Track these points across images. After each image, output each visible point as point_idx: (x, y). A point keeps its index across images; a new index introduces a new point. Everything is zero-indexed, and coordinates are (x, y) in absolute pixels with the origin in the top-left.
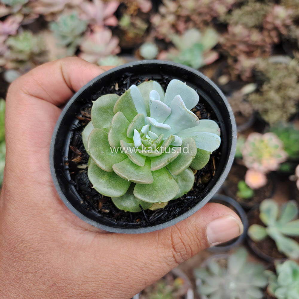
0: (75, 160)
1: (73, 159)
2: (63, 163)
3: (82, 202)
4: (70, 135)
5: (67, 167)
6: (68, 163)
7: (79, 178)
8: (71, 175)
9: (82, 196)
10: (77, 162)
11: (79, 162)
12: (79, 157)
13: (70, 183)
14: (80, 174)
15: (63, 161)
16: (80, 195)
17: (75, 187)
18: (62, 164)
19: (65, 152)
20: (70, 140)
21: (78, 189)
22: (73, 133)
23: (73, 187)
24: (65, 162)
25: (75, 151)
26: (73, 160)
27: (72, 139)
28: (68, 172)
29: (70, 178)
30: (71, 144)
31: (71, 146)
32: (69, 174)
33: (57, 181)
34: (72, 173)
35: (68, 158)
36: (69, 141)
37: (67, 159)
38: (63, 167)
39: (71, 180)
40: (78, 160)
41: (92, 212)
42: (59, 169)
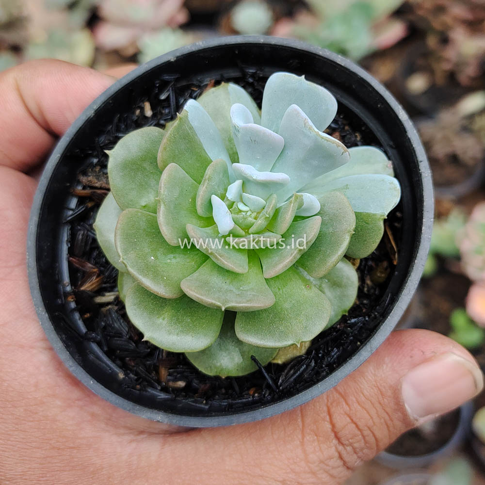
0: (88, 287)
1: (82, 285)
2: (63, 298)
3: (121, 376)
4: (65, 235)
5: (73, 305)
6: (73, 296)
7: (103, 324)
8: (85, 321)
9: (119, 362)
10: (91, 291)
11: (96, 289)
12: (95, 278)
13: (85, 338)
14: (105, 316)
15: (62, 293)
16: (114, 361)
17: (99, 344)
18: (59, 301)
19: (60, 273)
20: (67, 245)
21: (106, 349)
22: (69, 228)
23: (95, 347)
24: (66, 295)
25: (83, 266)
26: (82, 288)
27: (70, 242)
28: (77, 316)
29: (83, 329)
30: (71, 252)
31: (71, 258)
32: (79, 320)
33: (59, 339)
34: (86, 316)
35: (71, 286)
36: (65, 248)
37: (69, 289)
38: (64, 307)
39: (86, 333)
40: (94, 286)
41: (148, 394)
42: (57, 314)
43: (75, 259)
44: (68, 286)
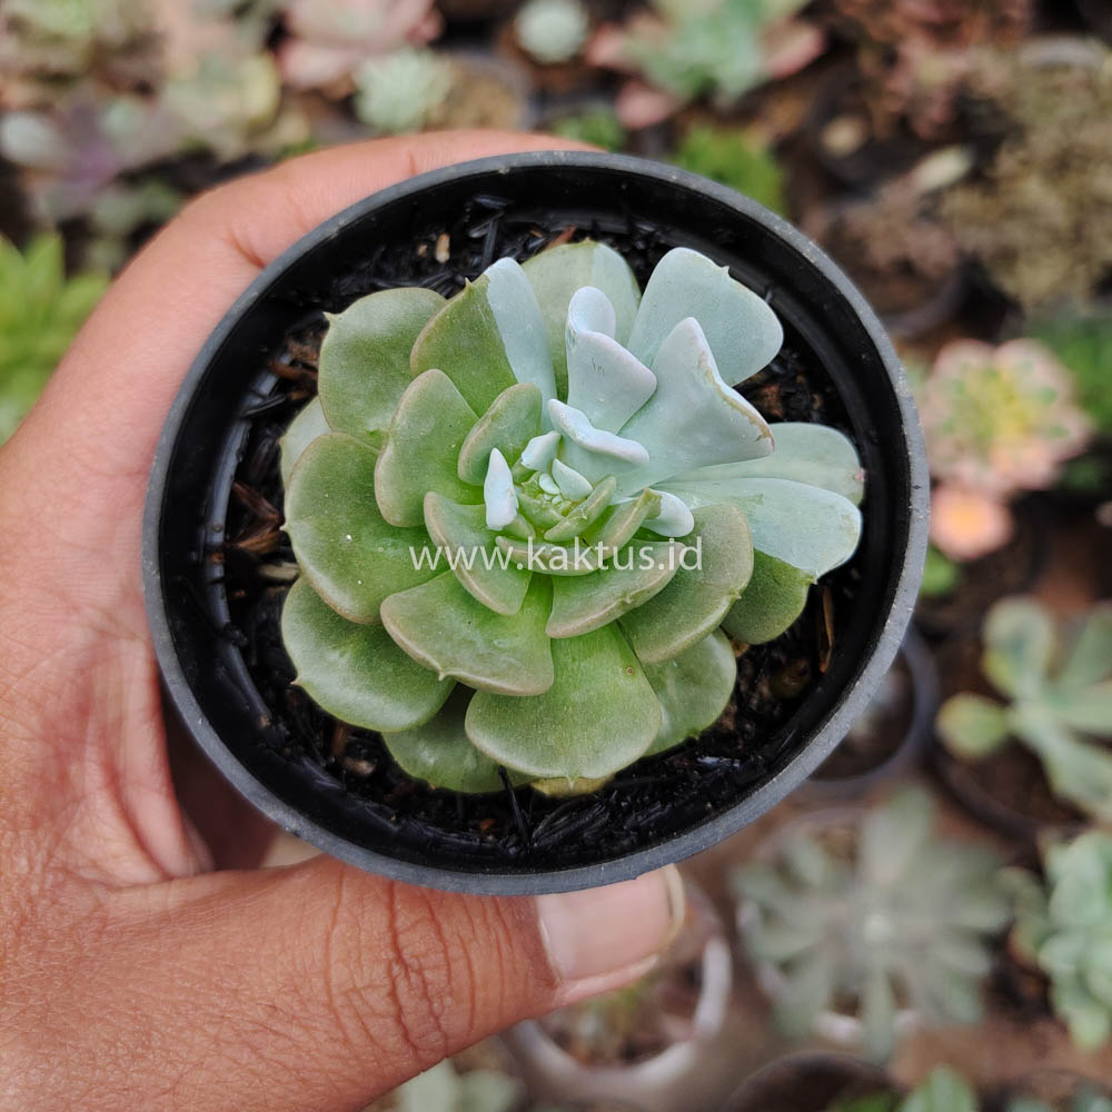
0: (252, 545)
1: (243, 538)
2: (202, 553)
3: (264, 722)
4: (237, 438)
5: (218, 572)
6: (222, 555)
7: (264, 616)
8: (231, 605)
9: (271, 694)
10: (257, 552)
11: (266, 551)
12: (268, 530)
13: (223, 634)
14: (270, 603)
15: (202, 541)
16: (261, 690)
17: (245, 653)
18: (194, 556)
19: (210, 508)
20: (238, 458)
21: (254, 662)
22: (249, 428)
23: (235, 655)
24: (209, 550)
25: (256, 505)
26: (242, 545)
27: (243, 453)
28: (220, 590)
29: (223, 614)
30: (241, 474)
31: (236, 485)
32: (223, 598)
33: (166, 627)
34: (237, 594)
35: (226, 533)
36: (230, 464)
37: (218, 538)
38: (198, 570)
39: (227, 625)
40: (264, 545)
41: (302, 770)
42: (179, 578)
43: (244, 487)
44: (219, 531)
